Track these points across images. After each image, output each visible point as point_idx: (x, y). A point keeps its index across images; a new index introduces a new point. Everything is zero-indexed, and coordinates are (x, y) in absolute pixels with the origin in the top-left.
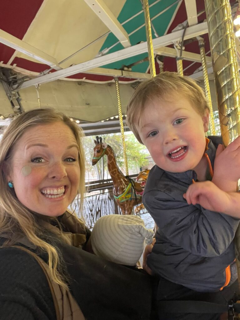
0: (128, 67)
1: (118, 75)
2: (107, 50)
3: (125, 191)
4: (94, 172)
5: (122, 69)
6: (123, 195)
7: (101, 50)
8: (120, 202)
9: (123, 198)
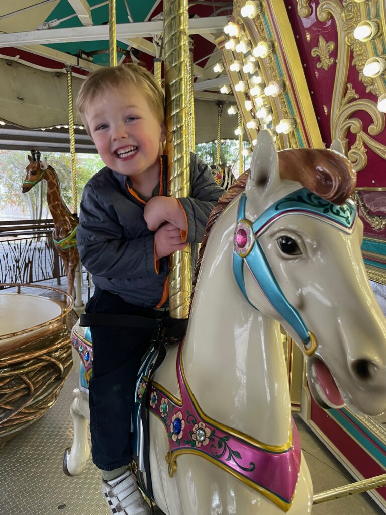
0: (88, 54)
1: (71, 64)
2: (56, 22)
3: (70, 234)
4: (25, 207)
5: (79, 56)
6: (67, 240)
7: (48, 20)
8: (61, 249)
9: (67, 243)
